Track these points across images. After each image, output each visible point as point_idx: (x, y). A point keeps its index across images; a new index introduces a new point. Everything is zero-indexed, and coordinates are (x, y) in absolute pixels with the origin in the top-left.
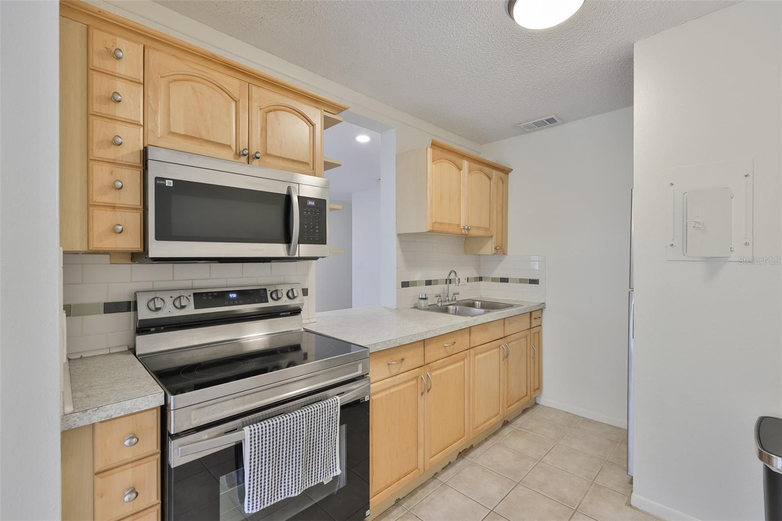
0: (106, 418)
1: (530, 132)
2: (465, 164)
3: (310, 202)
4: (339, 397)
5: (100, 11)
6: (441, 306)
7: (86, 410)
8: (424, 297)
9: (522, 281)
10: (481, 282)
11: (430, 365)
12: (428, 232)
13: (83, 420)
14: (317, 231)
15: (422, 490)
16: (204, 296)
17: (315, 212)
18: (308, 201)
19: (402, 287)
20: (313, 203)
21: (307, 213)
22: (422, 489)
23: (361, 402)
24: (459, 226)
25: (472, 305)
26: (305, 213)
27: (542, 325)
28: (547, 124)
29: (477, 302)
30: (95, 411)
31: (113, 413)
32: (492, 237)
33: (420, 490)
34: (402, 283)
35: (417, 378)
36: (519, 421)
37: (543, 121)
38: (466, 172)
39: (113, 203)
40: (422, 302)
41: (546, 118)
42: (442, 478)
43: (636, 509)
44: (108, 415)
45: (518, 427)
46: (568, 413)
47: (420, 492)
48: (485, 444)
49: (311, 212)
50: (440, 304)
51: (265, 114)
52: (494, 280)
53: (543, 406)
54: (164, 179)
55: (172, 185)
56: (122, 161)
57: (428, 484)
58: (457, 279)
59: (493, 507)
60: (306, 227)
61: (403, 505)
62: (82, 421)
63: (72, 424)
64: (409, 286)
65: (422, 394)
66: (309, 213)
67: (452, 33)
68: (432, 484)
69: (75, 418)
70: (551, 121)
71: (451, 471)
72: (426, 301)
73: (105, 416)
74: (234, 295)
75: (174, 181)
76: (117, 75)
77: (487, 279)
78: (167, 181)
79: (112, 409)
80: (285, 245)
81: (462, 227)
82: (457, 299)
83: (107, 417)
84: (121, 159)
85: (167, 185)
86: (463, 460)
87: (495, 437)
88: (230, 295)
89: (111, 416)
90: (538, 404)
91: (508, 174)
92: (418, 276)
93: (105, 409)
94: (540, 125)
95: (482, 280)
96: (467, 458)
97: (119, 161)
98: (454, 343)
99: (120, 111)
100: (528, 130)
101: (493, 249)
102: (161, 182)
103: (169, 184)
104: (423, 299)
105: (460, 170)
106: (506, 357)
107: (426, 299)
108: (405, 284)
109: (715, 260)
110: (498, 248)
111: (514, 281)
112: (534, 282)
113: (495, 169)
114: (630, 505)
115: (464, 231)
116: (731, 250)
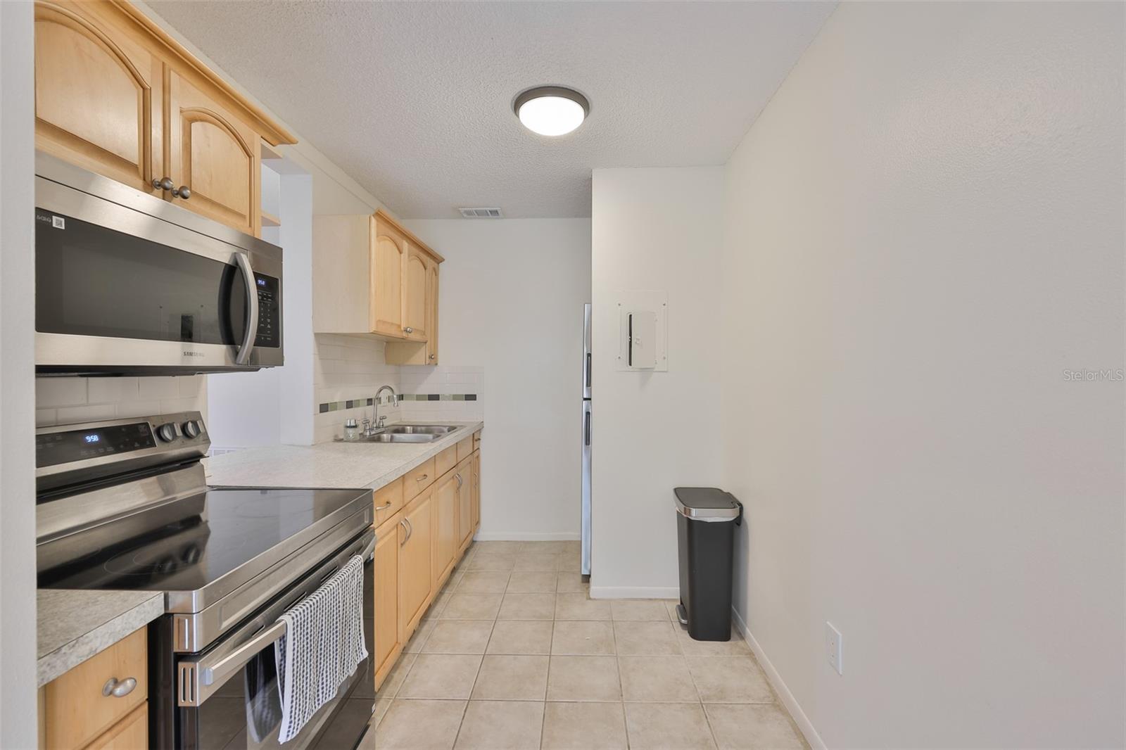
0: (88, 656)
1: (467, 219)
2: (405, 245)
4: (360, 554)
6: (370, 435)
7: (60, 649)
8: (353, 424)
9: (456, 398)
10: (402, 401)
11: (407, 506)
12: (372, 333)
13: (55, 667)
15: (398, 671)
17: (267, 297)
19: (321, 412)
20: (263, 283)
22: (396, 670)
23: (371, 561)
24: (399, 326)
25: (403, 431)
27: (481, 448)
28: (488, 215)
29: (408, 427)
30: (73, 646)
31: (98, 645)
32: (426, 343)
33: (394, 673)
34: (321, 406)
35: (397, 525)
36: (466, 564)
37: (486, 211)
38: (407, 256)
40: (351, 431)
41: (490, 209)
42: (414, 649)
45: (468, 570)
46: (507, 541)
47: (396, 675)
48: (443, 598)
49: (262, 296)
50: (368, 433)
51: (187, 122)
52: (419, 398)
53: (482, 542)
54: (51, 214)
55: (63, 228)
57: (400, 663)
58: (395, 396)
59: (484, 651)
61: (384, 697)
62: (53, 669)
64: (327, 411)
65: (402, 545)
67: (447, 97)
68: (405, 660)
70: (495, 213)
71: (420, 639)
72: (357, 429)
73: (86, 653)
74: (95, 438)
75: (67, 219)
77: (410, 397)
78: (54, 217)
79: (97, 637)
80: (229, 346)
81: (402, 329)
82: (385, 425)
83: (90, 653)
85: (54, 225)
86: (428, 622)
87: (450, 588)
88: (87, 438)
90: (476, 541)
91: (438, 263)
92: (338, 396)
93: (87, 640)
94: (481, 214)
95: (402, 399)
96: (430, 619)
100: (465, 215)
101: (427, 359)
102: (45, 219)
103: (59, 224)
104: (351, 427)
105: (401, 253)
106: (458, 488)
107: (355, 427)
108: (324, 408)
109: (646, 371)
110: (433, 358)
111: (447, 398)
112: (471, 397)
113: (429, 257)
114: (590, 599)
115: (405, 335)
116: (656, 363)
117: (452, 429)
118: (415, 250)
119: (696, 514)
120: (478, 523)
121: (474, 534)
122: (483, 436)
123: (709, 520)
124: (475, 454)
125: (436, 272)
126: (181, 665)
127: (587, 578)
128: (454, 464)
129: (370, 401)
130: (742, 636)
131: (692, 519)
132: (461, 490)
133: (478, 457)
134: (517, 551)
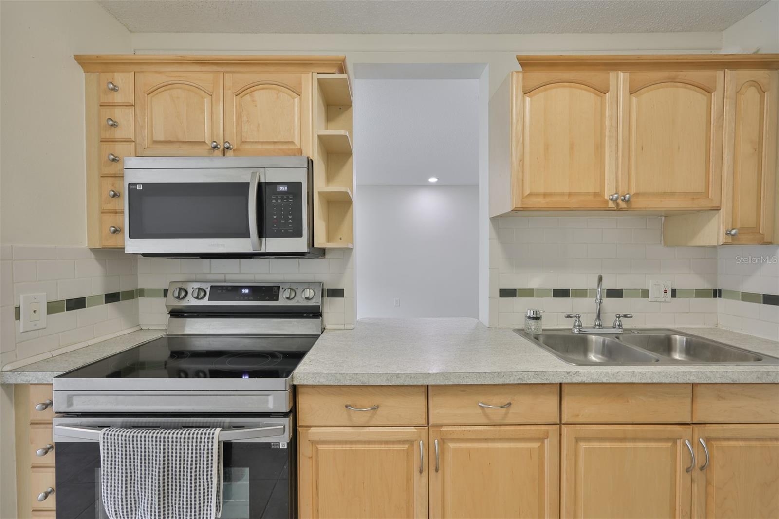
2: (618, 78)
3: (281, 188)
5: (97, 57)
8: (536, 316)
10: (713, 300)
11: (444, 429)
14: (290, 221)
16: (219, 290)
17: (288, 199)
18: (278, 186)
19: (502, 296)
20: (286, 188)
21: (277, 201)
23: (273, 447)
26: (274, 201)
34: (501, 290)
35: (411, 442)
38: (623, 92)
39: (114, 210)
40: (532, 323)
44: (27, 380)
49: (282, 199)
50: (577, 331)
52: (748, 297)
54: (136, 184)
55: (142, 189)
56: (120, 174)
60: (275, 217)
63: (6, 380)
64: (513, 296)
66: (279, 200)
69: (8, 376)
72: (537, 322)
74: (247, 291)
75: (143, 184)
76: (116, 104)
77: (732, 294)
78: (138, 185)
80: (249, 239)
81: (607, 197)
82: (625, 326)
84: (119, 173)
85: (138, 189)
88: (243, 290)
89: (29, 381)
95: (720, 297)
97: (118, 174)
98: (510, 404)
99: (119, 134)
101: (724, 234)
102: (134, 187)
103: (139, 187)
104: (533, 318)
107: (538, 318)
108: (510, 293)
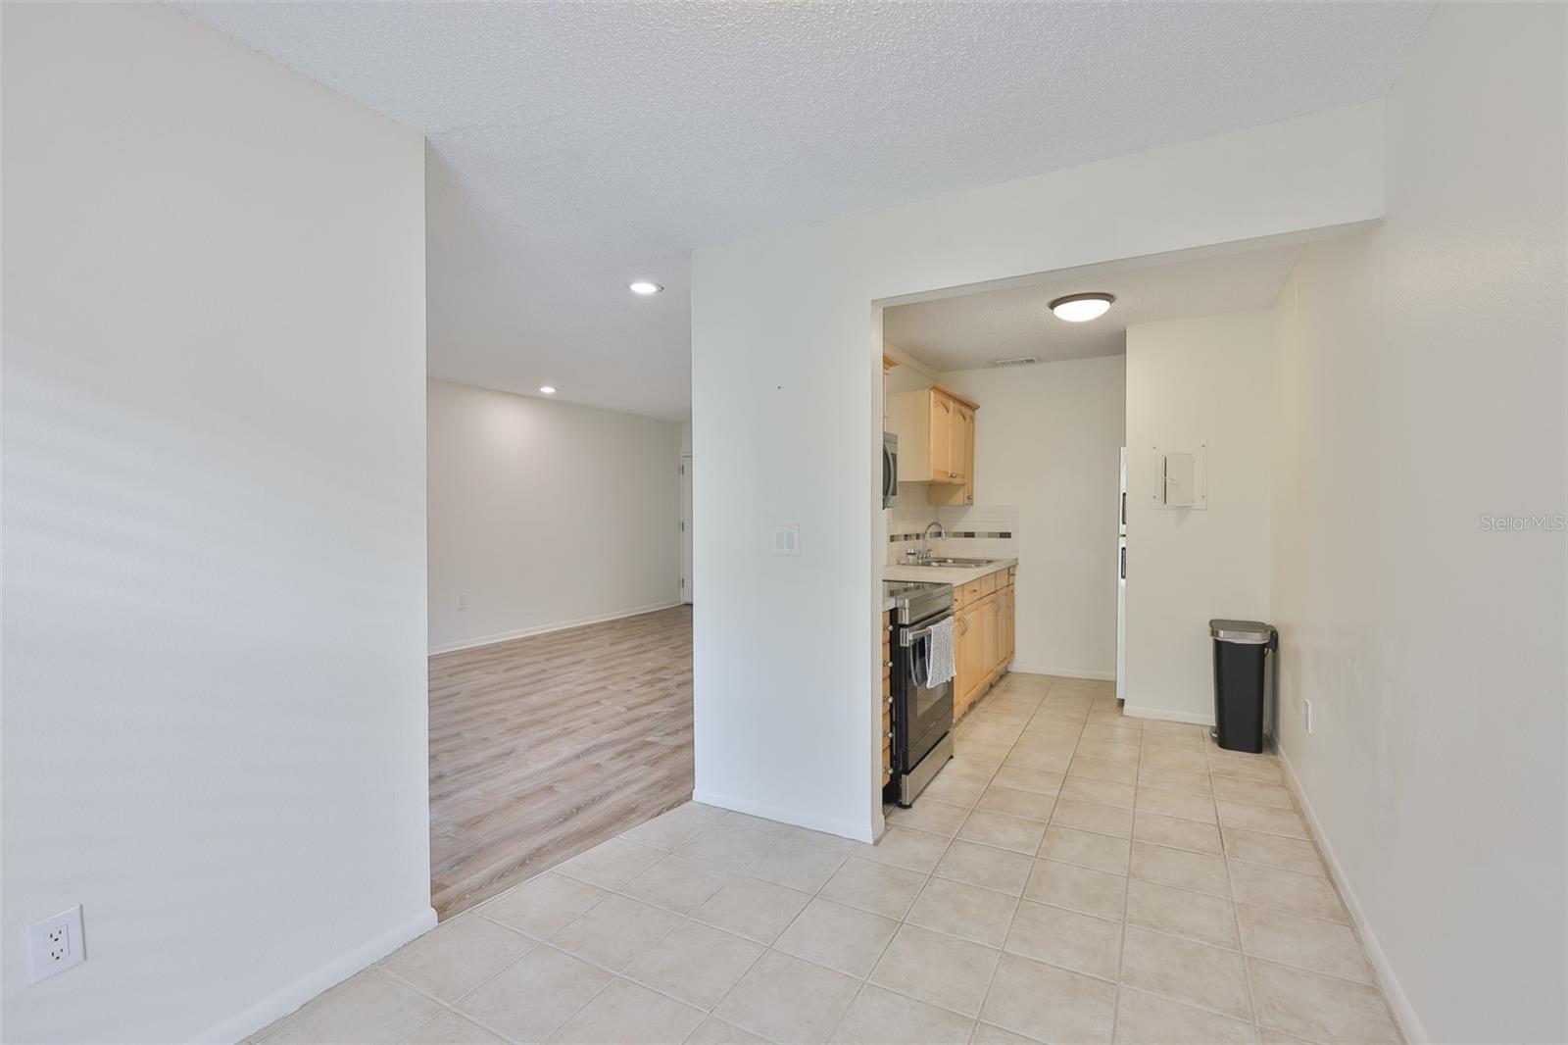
2: (951, 405)
9: (991, 535)
12: (930, 481)
19: (890, 541)
24: (947, 473)
27: (1015, 582)
28: (1024, 363)
29: (949, 558)
32: (965, 485)
34: (890, 537)
37: (1022, 361)
40: (911, 557)
43: (1127, 716)
52: (956, 535)
53: (1017, 673)
64: (894, 541)
70: (1030, 361)
77: (948, 534)
82: (933, 556)
90: (1010, 671)
91: (974, 411)
92: (900, 531)
94: (1016, 363)
95: (940, 536)
100: (1001, 365)
101: (965, 499)
104: (911, 554)
105: (948, 411)
106: (997, 612)
107: (914, 554)
108: (892, 539)
109: (1184, 509)
110: (970, 498)
111: (982, 535)
112: (1007, 535)
113: (968, 407)
114: (1123, 716)
115: (951, 479)
116: (1194, 501)
117: (989, 562)
118: (957, 406)
119: (1222, 635)
120: (1013, 653)
121: (1009, 663)
122: (1019, 571)
123: (1237, 642)
124: (1011, 587)
125: (972, 419)
126: (901, 630)
127: (1122, 703)
128: (993, 590)
129: (918, 536)
130: (1274, 752)
131: (1219, 639)
132: (999, 614)
133: (1012, 591)
134: (1051, 684)
